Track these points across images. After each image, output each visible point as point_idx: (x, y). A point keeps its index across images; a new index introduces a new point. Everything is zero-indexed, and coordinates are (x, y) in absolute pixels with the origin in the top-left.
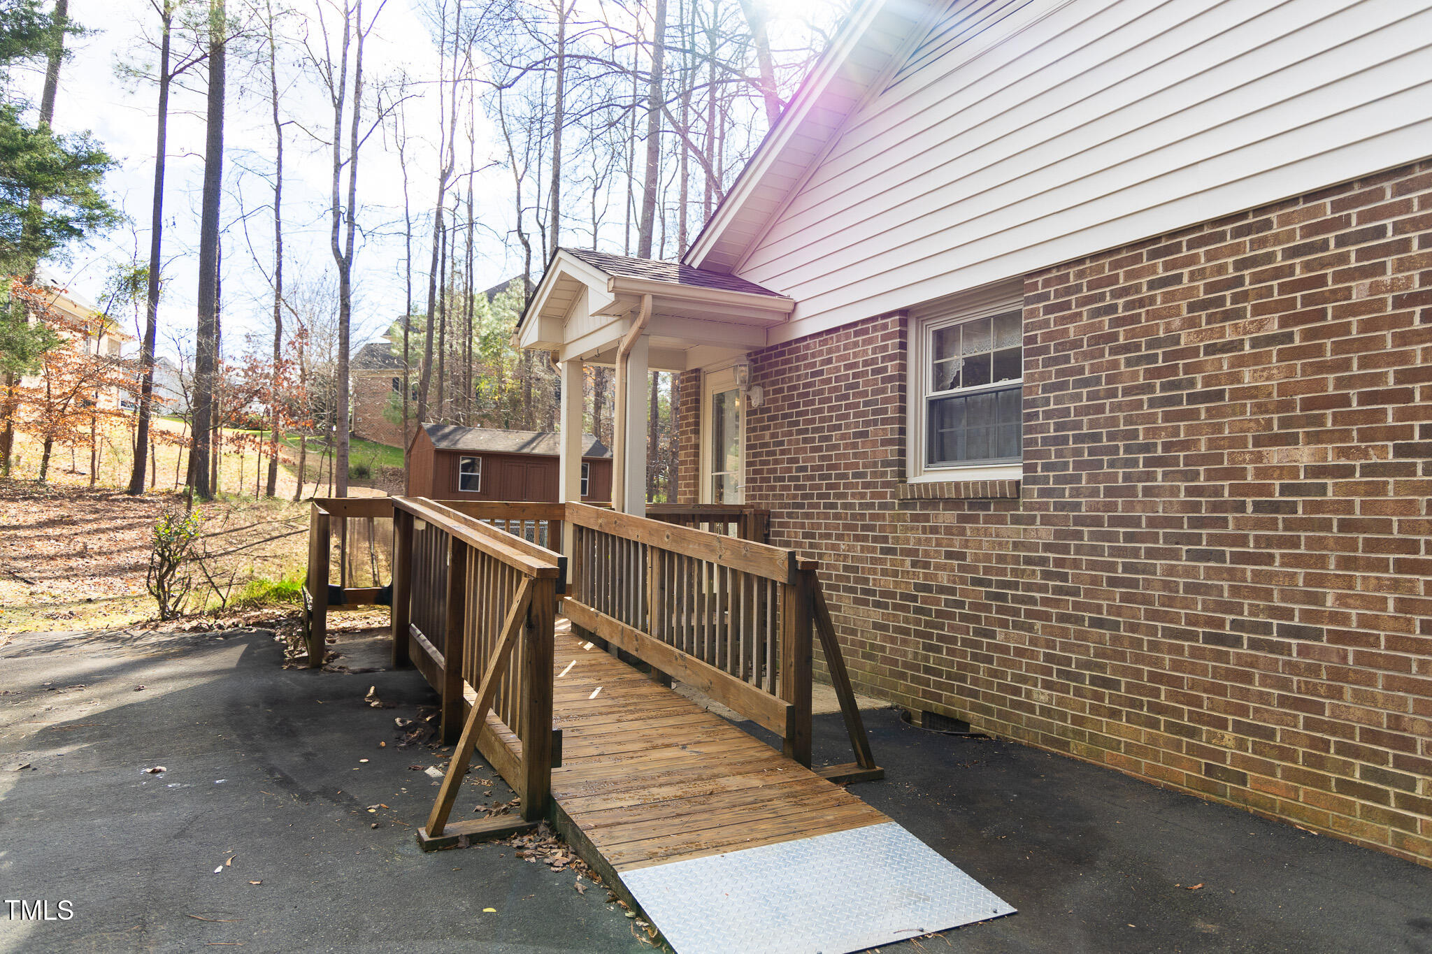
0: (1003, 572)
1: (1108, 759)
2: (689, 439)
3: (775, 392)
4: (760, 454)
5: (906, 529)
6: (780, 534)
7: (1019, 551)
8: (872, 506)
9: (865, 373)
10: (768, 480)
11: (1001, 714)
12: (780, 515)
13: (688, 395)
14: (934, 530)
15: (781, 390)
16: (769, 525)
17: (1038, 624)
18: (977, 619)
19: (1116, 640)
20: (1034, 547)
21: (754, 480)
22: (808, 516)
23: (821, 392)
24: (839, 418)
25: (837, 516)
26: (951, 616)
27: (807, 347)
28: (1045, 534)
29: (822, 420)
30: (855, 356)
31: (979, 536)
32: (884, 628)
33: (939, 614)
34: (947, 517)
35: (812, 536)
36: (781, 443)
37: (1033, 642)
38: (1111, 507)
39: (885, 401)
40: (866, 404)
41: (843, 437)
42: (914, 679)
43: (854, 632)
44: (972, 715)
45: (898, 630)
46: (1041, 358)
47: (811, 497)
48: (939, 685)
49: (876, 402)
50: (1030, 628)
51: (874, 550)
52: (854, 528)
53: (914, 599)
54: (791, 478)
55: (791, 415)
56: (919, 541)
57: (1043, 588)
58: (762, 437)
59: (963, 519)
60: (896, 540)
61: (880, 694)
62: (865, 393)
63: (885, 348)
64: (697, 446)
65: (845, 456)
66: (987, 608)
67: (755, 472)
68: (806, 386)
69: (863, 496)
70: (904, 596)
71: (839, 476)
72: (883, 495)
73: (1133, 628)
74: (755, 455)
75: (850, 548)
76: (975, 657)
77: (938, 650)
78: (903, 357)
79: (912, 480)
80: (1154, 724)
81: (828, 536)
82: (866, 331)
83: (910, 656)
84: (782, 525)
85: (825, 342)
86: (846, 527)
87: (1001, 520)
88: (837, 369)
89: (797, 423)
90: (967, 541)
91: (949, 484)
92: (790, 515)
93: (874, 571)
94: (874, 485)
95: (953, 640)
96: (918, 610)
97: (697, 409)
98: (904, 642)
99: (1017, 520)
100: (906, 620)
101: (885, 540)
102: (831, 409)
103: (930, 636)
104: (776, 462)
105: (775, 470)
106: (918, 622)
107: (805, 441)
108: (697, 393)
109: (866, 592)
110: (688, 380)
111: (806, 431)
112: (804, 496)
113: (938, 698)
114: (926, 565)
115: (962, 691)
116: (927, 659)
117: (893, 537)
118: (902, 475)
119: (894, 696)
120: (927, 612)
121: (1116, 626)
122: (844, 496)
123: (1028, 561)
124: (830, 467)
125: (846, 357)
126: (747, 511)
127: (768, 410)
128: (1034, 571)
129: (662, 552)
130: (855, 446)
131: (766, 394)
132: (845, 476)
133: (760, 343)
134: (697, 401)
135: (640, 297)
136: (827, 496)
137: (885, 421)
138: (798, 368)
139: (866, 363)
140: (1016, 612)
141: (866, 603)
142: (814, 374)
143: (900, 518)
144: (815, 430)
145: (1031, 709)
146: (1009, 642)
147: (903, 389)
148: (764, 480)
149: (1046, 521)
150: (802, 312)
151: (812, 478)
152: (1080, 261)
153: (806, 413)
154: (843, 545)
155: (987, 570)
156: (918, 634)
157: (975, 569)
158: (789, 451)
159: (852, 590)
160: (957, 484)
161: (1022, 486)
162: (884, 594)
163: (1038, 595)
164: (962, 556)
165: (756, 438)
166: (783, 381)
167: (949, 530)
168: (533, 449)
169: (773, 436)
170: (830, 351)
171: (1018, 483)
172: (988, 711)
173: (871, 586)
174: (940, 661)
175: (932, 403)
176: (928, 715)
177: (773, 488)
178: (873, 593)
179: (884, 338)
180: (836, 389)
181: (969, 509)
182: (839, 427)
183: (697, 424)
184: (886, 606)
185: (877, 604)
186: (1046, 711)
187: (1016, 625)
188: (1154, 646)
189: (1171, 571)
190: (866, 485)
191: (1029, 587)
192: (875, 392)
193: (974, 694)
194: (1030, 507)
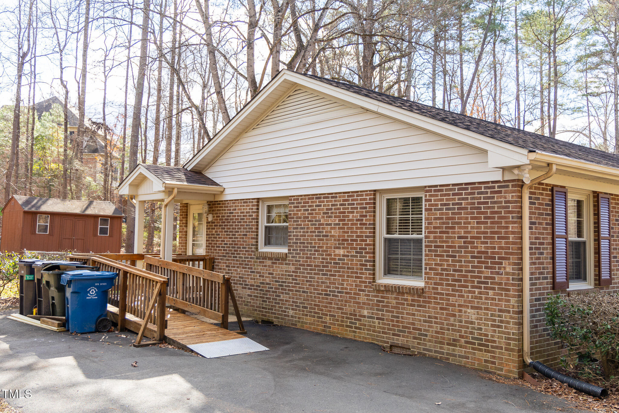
0: (282, 278)
1: (306, 327)
2: (183, 229)
3: (217, 217)
4: (211, 237)
5: (258, 265)
6: (218, 266)
7: (286, 273)
8: (248, 258)
9: (246, 216)
10: (214, 247)
11: (282, 319)
12: (218, 259)
13: (183, 212)
14: (265, 266)
15: (219, 216)
16: (214, 262)
17: (291, 293)
18: (276, 292)
19: (307, 296)
20: (290, 272)
21: (209, 246)
22: (228, 260)
23: (233, 219)
24: (238, 229)
25: (237, 260)
26: (269, 291)
27: (228, 204)
28: (292, 268)
29: (233, 229)
30: (244, 209)
31: (277, 268)
32: (251, 296)
33: (267, 291)
34: (269, 262)
35: (229, 267)
36: (219, 235)
37: (290, 298)
38: (307, 262)
39: (252, 225)
40: (247, 225)
41: (239, 235)
42: (259, 311)
43: (242, 298)
44: (275, 320)
45: (255, 296)
46: (292, 220)
47: (229, 253)
48: (266, 312)
49: (249, 225)
50: (289, 294)
51: (248, 272)
52: (242, 264)
53: (259, 287)
54: (222, 247)
55: (222, 225)
56: (261, 269)
57: (292, 283)
58: (212, 232)
59: (273, 263)
60: (255, 269)
61: (249, 316)
62: (246, 222)
63: (252, 209)
64: (186, 232)
65: (240, 241)
66: (279, 289)
67: (209, 243)
68: (228, 216)
69: (245, 254)
70: (257, 286)
71: (238, 248)
72: (251, 255)
73: (311, 293)
74: (209, 238)
75: (241, 271)
76: (275, 303)
77: (266, 302)
78: (258, 212)
79: (260, 250)
80: (314, 317)
81: (234, 267)
82: (247, 202)
83: (258, 304)
84: (218, 262)
85: (234, 203)
86: (240, 264)
87: (282, 264)
88: (238, 213)
89: (224, 229)
90: (274, 269)
91: (269, 252)
92: (221, 259)
93: (248, 278)
94: (248, 251)
95: (270, 298)
96: (261, 290)
97: (187, 218)
98: (257, 300)
99: (286, 264)
100: (257, 293)
101: (252, 268)
102: (235, 226)
103: (264, 298)
104: (217, 241)
105: (216, 244)
106: (260, 294)
107: (227, 235)
108: (187, 212)
109: (245, 285)
110: (183, 207)
111: (227, 231)
112: (227, 253)
113: (265, 316)
114: (263, 277)
115: (272, 313)
116: (263, 304)
118: (257, 249)
119: (253, 317)
120: (263, 290)
121: (307, 292)
122: (239, 254)
123: (289, 275)
124: (235, 244)
125: (240, 209)
126: (206, 257)
127: (214, 223)
128: (290, 278)
129: (184, 274)
130: (243, 238)
131: (213, 217)
132: (240, 248)
133: (212, 199)
134: (187, 215)
135: (173, 189)
136: (234, 254)
137: (252, 232)
138: (225, 210)
139: (247, 212)
140: (285, 290)
141: (245, 288)
142: (230, 213)
143: (256, 262)
144: (230, 232)
145: (288, 316)
146: (284, 298)
147: (257, 222)
148: (212, 247)
149: (293, 264)
150: (227, 191)
151: (229, 247)
152: (301, 196)
153: (227, 225)
154: (239, 270)
155: (279, 278)
156: (261, 297)
157: (276, 278)
158: (221, 238)
159: (242, 284)
160: (272, 253)
161: (288, 255)
162: (251, 285)
163: (291, 285)
164: (272, 274)
165: (210, 232)
166: (220, 213)
167: (269, 266)
169: (216, 232)
170: (235, 206)
171: (286, 254)
172: (278, 318)
173: (247, 283)
174: (266, 305)
175: (266, 227)
176: (263, 321)
177: (216, 250)
178: (247, 285)
179: (253, 206)
180: (237, 219)
181: (275, 260)
182: (238, 232)
183: (187, 223)
184: (251, 289)
185: (249, 289)
186: (292, 317)
187: (286, 293)
188: (315, 297)
189: (318, 278)
190: (246, 251)
191: (289, 283)
192: (249, 222)
193: (275, 314)
194: (289, 260)
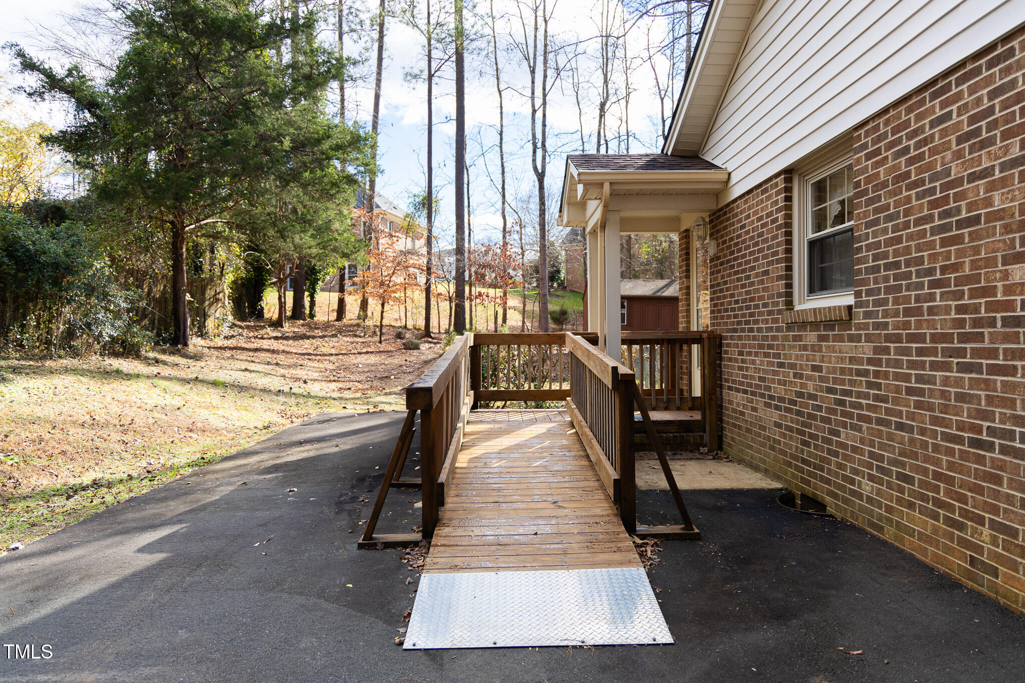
0: (843, 382)
1: (909, 544)
2: (683, 283)
3: (723, 243)
4: (717, 292)
5: (790, 347)
7: (852, 365)
8: (772, 329)
9: (767, 224)
10: (720, 311)
11: (844, 500)
12: (727, 338)
15: (726, 241)
16: (721, 346)
17: (865, 426)
18: (829, 421)
19: (912, 441)
20: (858, 361)
22: (740, 338)
23: (745, 241)
24: (754, 260)
25: (754, 338)
26: (815, 418)
27: (738, 207)
28: (866, 350)
29: (746, 263)
30: (762, 210)
31: (830, 352)
32: (780, 426)
33: (809, 416)
34: (811, 337)
35: (742, 354)
36: (727, 283)
37: (862, 441)
38: (906, 325)
40: (768, 248)
41: (757, 275)
42: (796, 467)
43: (763, 428)
44: (828, 499)
45: (787, 428)
46: (863, 199)
47: (741, 323)
48: (809, 473)
49: (772, 246)
50: (860, 430)
51: (773, 364)
52: (763, 347)
53: (795, 403)
54: (731, 310)
55: (730, 261)
56: (797, 357)
57: (866, 396)
58: (717, 278)
59: (822, 338)
60: (785, 356)
61: (777, 478)
62: (767, 240)
63: (777, 202)
64: (688, 288)
65: (758, 290)
66: (835, 412)
67: (715, 305)
68: (738, 237)
69: (767, 321)
70: (790, 402)
71: (755, 307)
72: (777, 321)
73: (923, 431)
74: (714, 293)
76: (829, 452)
77: (809, 445)
78: (789, 208)
79: (798, 307)
80: (936, 517)
81: (750, 354)
82: (766, 190)
83: (794, 449)
84: (727, 345)
85: (746, 202)
86: (759, 346)
87: (840, 339)
88: (753, 222)
89: (734, 266)
90: (823, 356)
91: (810, 310)
92: (731, 338)
93: (774, 381)
94: (772, 313)
95: (817, 438)
96: (798, 413)
98: (791, 438)
99: (851, 338)
100: (792, 420)
101: (779, 356)
102: (750, 254)
103: (804, 434)
104: (724, 297)
105: (723, 304)
106: (798, 422)
107: (738, 280)
109: (771, 397)
111: (738, 272)
112: (738, 323)
113: (808, 483)
115: (821, 479)
116: (802, 452)
117: (784, 354)
118: (789, 304)
119: (786, 480)
120: (802, 414)
121: (910, 429)
122: (758, 322)
123: (859, 373)
124: (751, 300)
125: (757, 212)
126: (706, 336)
127: (720, 257)
128: (861, 381)
130: (763, 282)
131: (718, 245)
132: (758, 306)
133: (714, 207)
134: (688, 254)
135: (602, 184)
136: (749, 322)
137: (778, 261)
138: (733, 224)
139: (767, 216)
140: (852, 416)
141: (770, 406)
142: (741, 228)
143: (786, 338)
144: (743, 271)
145: (860, 496)
146: (848, 440)
147: (789, 234)
148: (718, 311)
149: (869, 339)
150: (734, 179)
151: (741, 308)
152: (885, 111)
153: (738, 258)
154: (758, 360)
155: (835, 381)
156: (798, 431)
157: (827, 380)
158: (730, 288)
159: (762, 396)
161: (854, 310)
162: (780, 399)
163: (864, 402)
164: (820, 369)
165: (714, 279)
166: (726, 234)
167: (813, 348)
168: (663, 292)
169: (723, 277)
170: (749, 208)
171: (850, 308)
172: (835, 496)
173: (772, 393)
174: (810, 454)
175: (812, 243)
176: (804, 497)
177: (723, 317)
179: (777, 194)
180: (753, 238)
181: (824, 330)
182: (754, 268)
184: (780, 409)
185: (776, 407)
186: (870, 500)
187: (852, 427)
188: (936, 448)
189: (946, 381)
190: (769, 313)
191: (859, 395)
192: (772, 239)
193: (828, 482)
194: (859, 327)
